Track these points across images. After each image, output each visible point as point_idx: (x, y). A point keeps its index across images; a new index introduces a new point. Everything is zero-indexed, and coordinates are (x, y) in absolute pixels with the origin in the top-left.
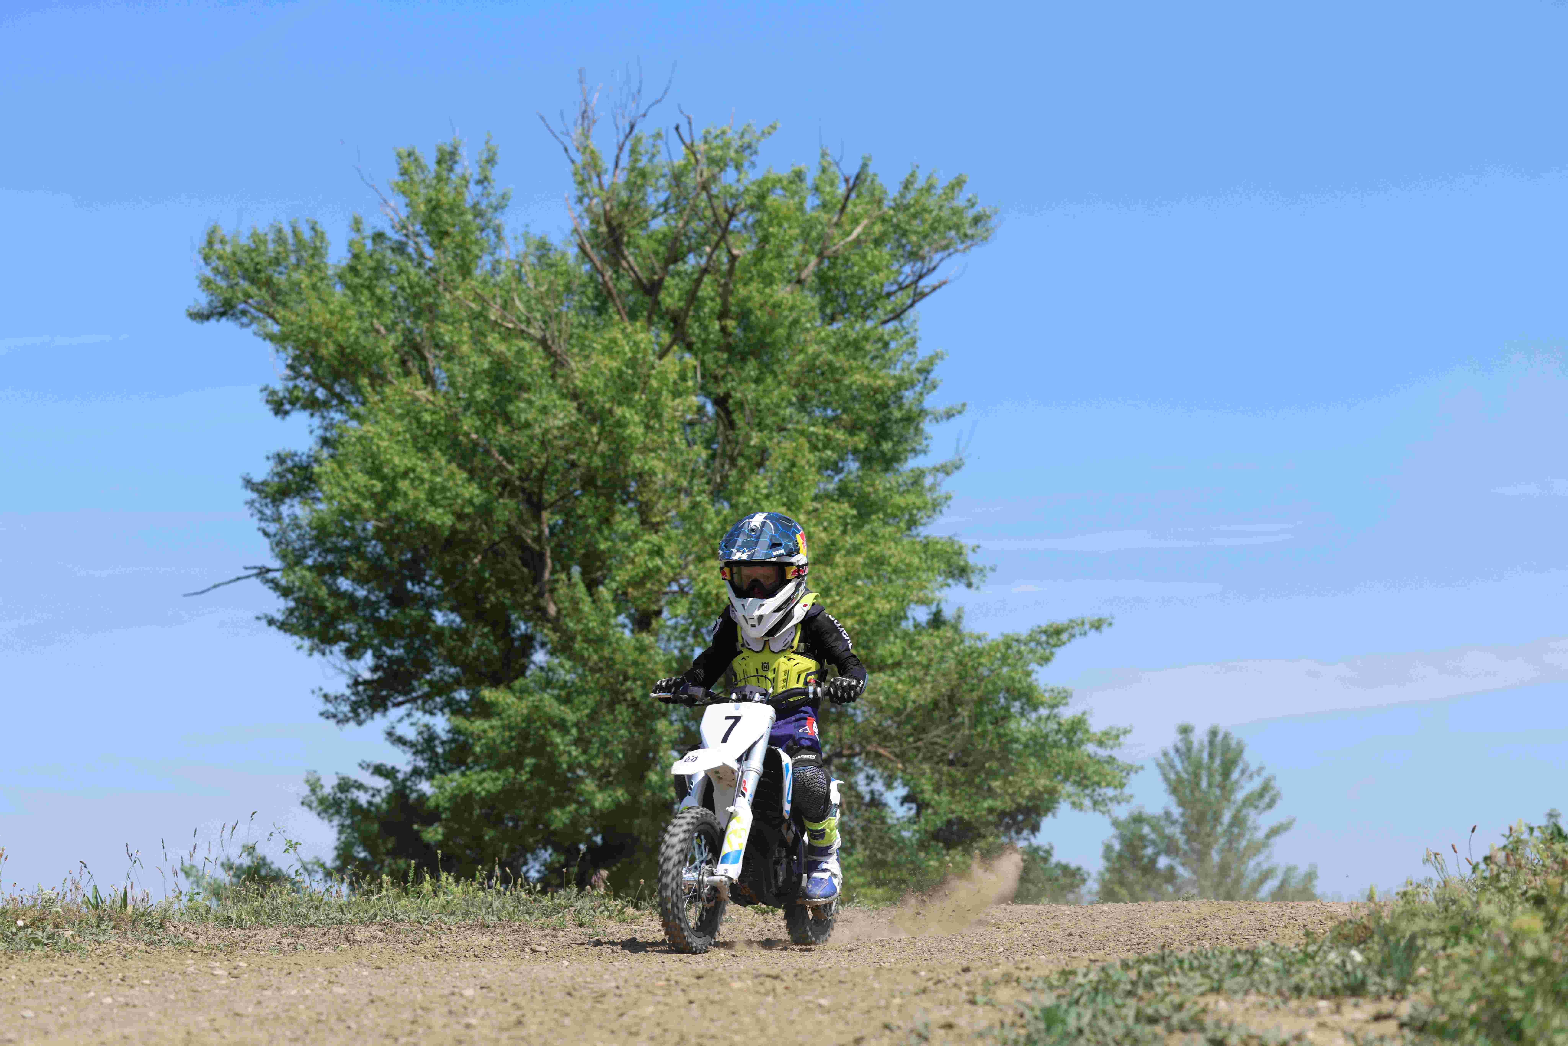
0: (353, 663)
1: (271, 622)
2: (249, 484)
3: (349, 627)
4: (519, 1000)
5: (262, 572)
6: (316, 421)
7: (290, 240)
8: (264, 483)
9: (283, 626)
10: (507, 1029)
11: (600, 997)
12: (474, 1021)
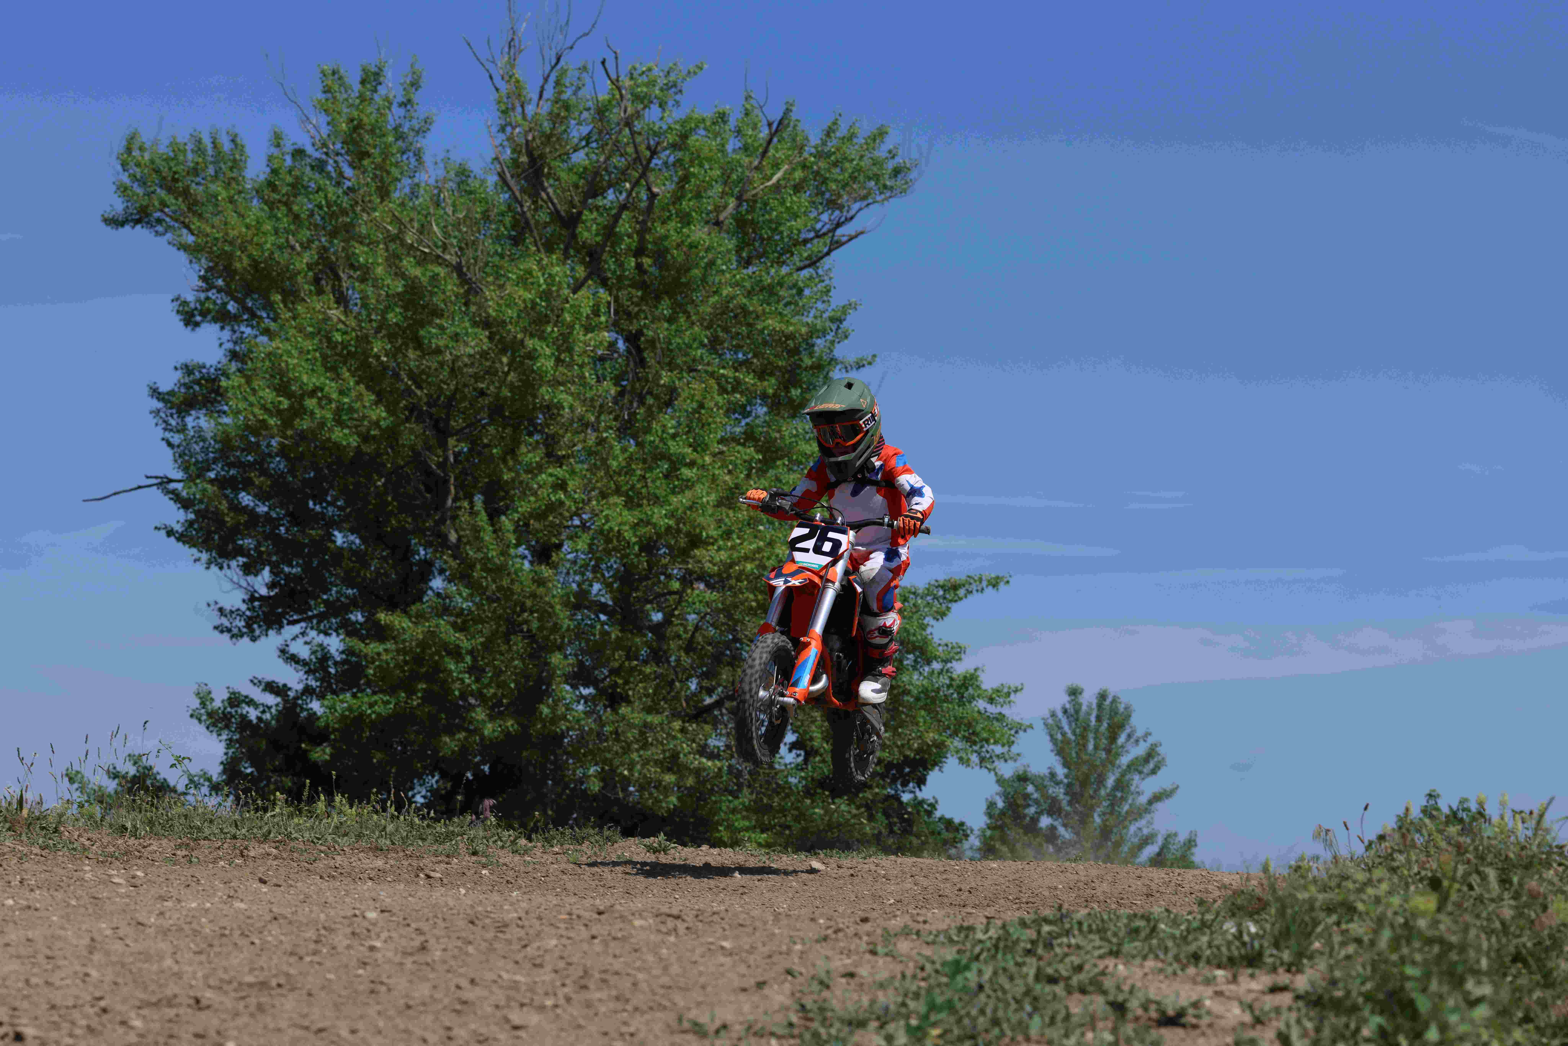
0: (251, 579)
1: (170, 533)
2: (155, 393)
3: (248, 542)
4: (421, 925)
5: (164, 483)
6: (226, 334)
7: (210, 152)
8: (171, 393)
9: (182, 538)
10: (411, 954)
11: (503, 927)
12: (378, 944)
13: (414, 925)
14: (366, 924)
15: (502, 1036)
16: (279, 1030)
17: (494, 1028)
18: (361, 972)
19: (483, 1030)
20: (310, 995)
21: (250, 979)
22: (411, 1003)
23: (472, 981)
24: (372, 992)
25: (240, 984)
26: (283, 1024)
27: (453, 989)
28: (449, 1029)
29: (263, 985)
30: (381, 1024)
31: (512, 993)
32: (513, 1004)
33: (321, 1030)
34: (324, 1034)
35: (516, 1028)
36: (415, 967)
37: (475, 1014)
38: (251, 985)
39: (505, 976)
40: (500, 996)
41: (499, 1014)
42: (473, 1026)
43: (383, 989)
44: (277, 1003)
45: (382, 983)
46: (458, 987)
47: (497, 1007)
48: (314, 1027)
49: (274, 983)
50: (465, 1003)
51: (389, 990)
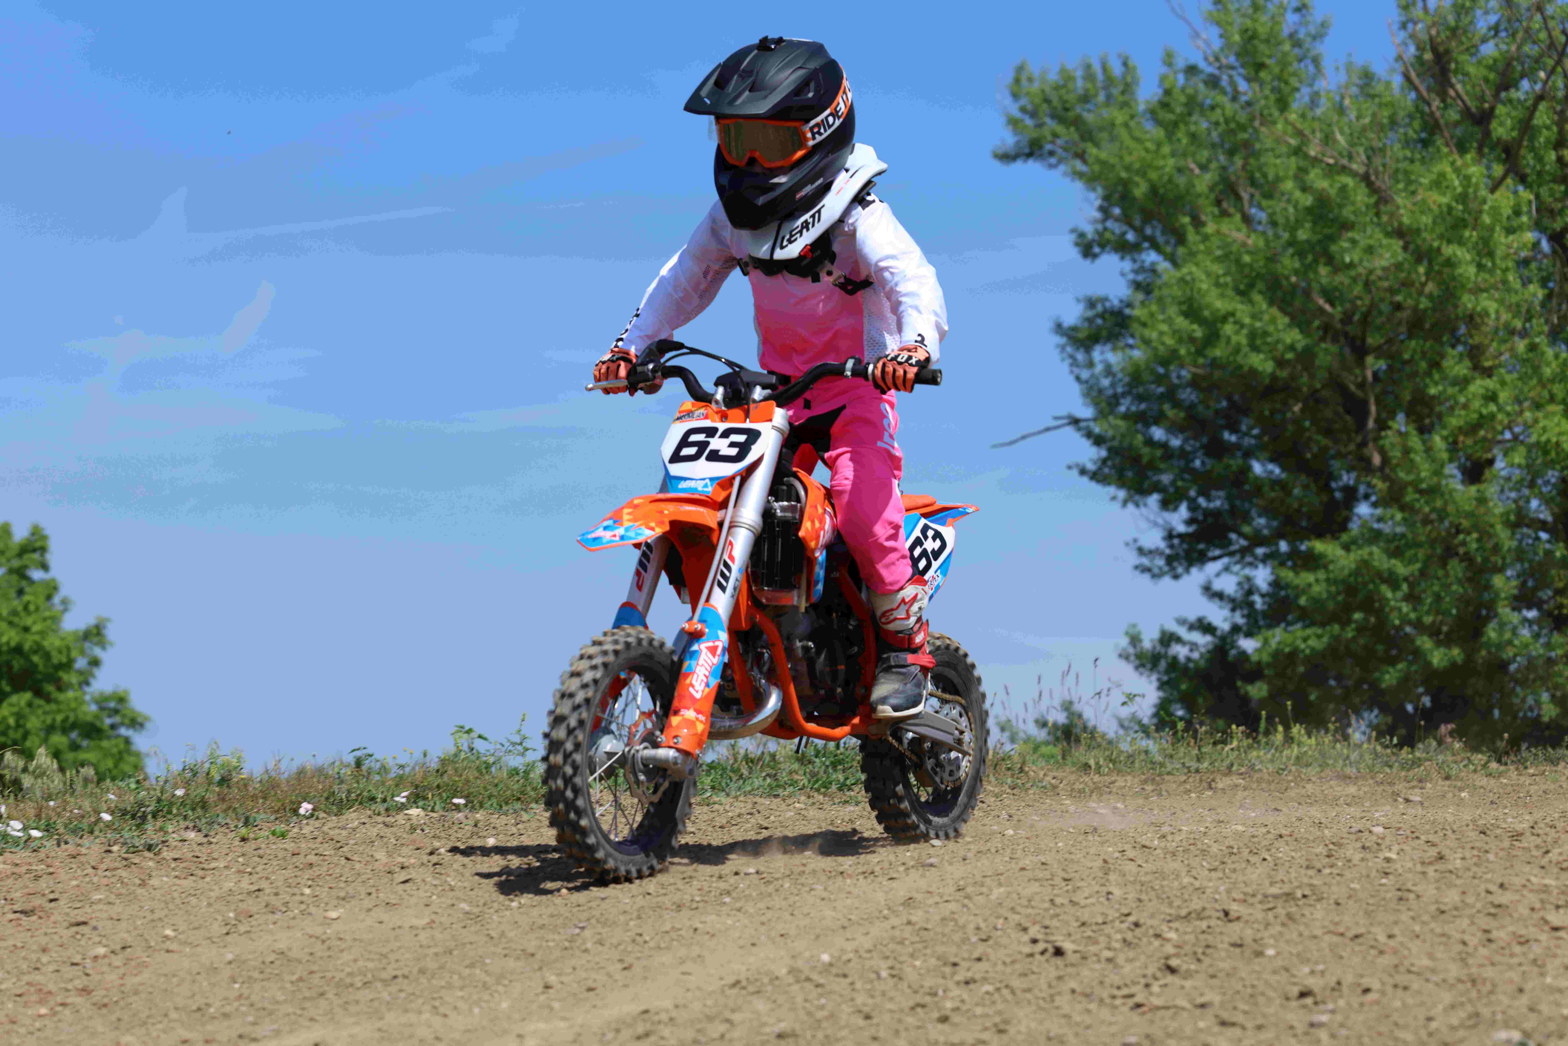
0: (1168, 515)
1: (1083, 472)
2: (1059, 328)
3: (1164, 478)
4: (1431, 838)
5: (1075, 421)
6: (1127, 264)
7: (1100, 76)
8: (1074, 328)
9: (1095, 476)
10: (1431, 863)
11: (1517, 836)
12: (1393, 856)
13: (1423, 838)
14: (1374, 838)
15: (1544, 937)
16: (1315, 937)
17: (1532, 929)
18: (1384, 881)
19: (1523, 932)
20: (1338, 904)
21: (1274, 890)
22: (1443, 908)
23: (1502, 886)
24: (1401, 899)
25: (1266, 896)
26: (1318, 932)
27: (1483, 894)
28: (1486, 931)
29: (1289, 896)
30: (1417, 928)
31: (1544, 896)
32: (1548, 906)
33: (1357, 937)
34: (1360, 940)
35: (1556, 929)
36: (1437, 875)
37: (1510, 915)
38: (1276, 897)
39: (1533, 879)
40: (1533, 899)
41: (1536, 916)
42: (1511, 929)
43: (1412, 896)
44: (1306, 911)
45: (1409, 891)
46: (1489, 892)
47: (1533, 909)
48: (1350, 934)
49: (1299, 894)
50: (1499, 906)
51: (1418, 897)
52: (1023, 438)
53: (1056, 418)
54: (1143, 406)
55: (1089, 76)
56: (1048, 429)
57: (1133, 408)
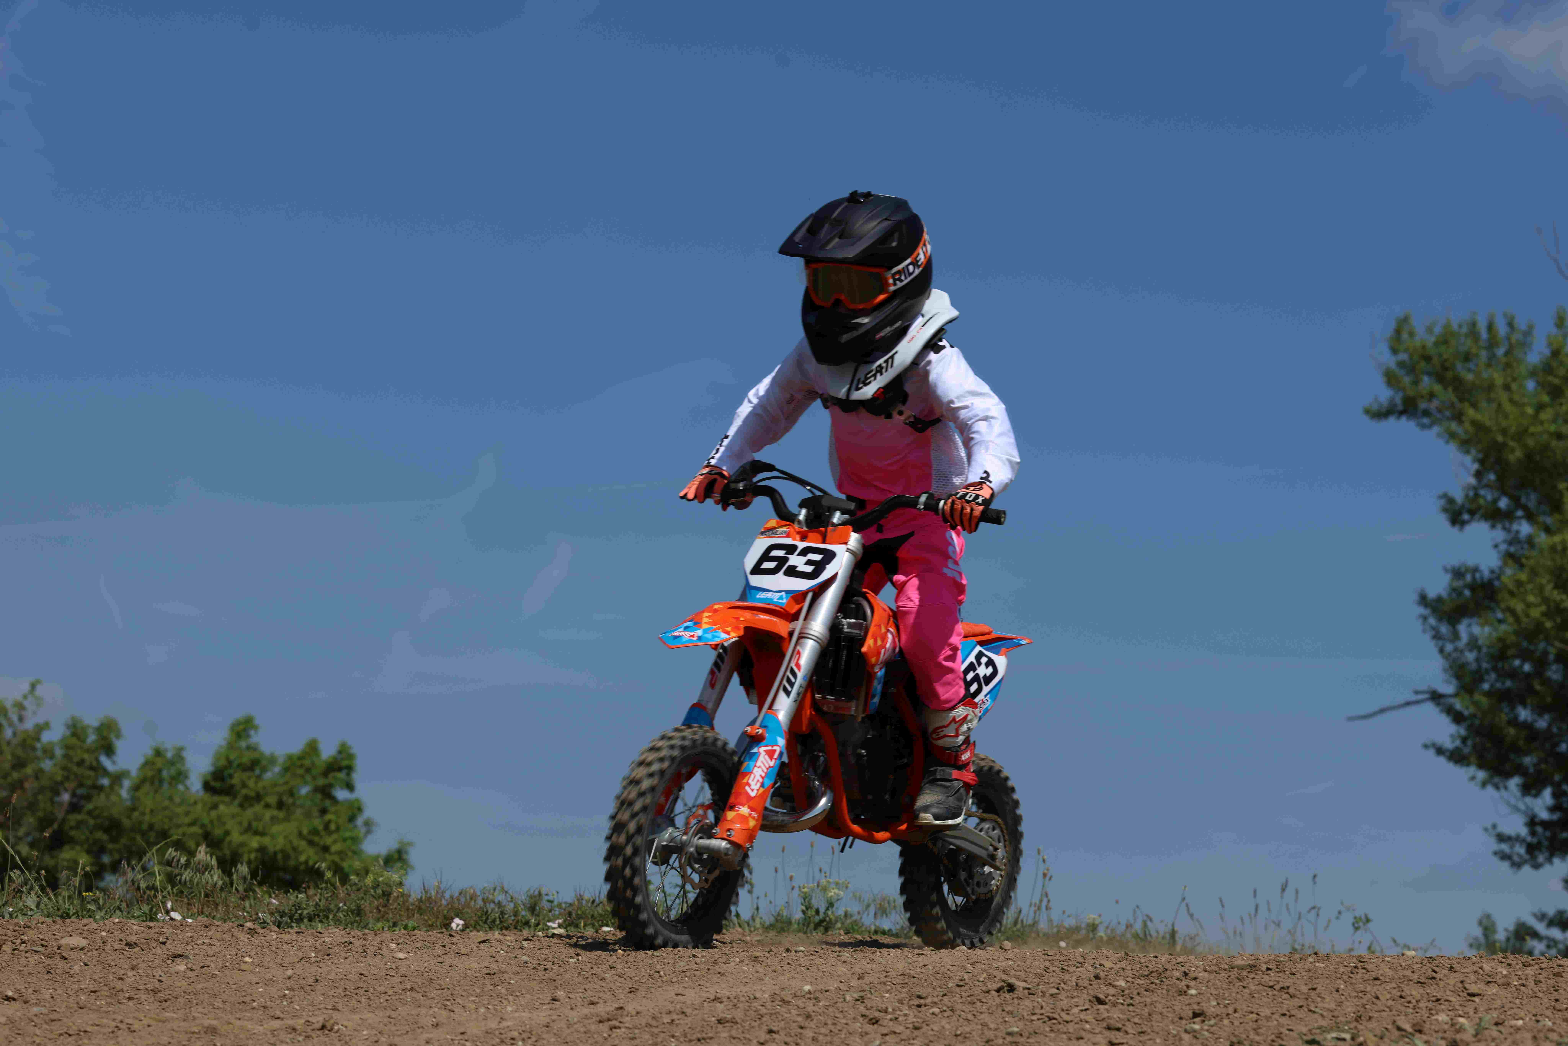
0: (1528, 800)
1: (1440, 751)
2: (1423, 600)
3: (1528, 761)
5: (1436, 697)
6: (1499, 535)
7: (1484, 335)
8: (1439, 600)
9: (1457, 757)
52: (1382, 711)
53: (1417, 692)
54: (1508, 683)
55: (1473, 333)
56: (1408, 704)
57: (1498, 685)
